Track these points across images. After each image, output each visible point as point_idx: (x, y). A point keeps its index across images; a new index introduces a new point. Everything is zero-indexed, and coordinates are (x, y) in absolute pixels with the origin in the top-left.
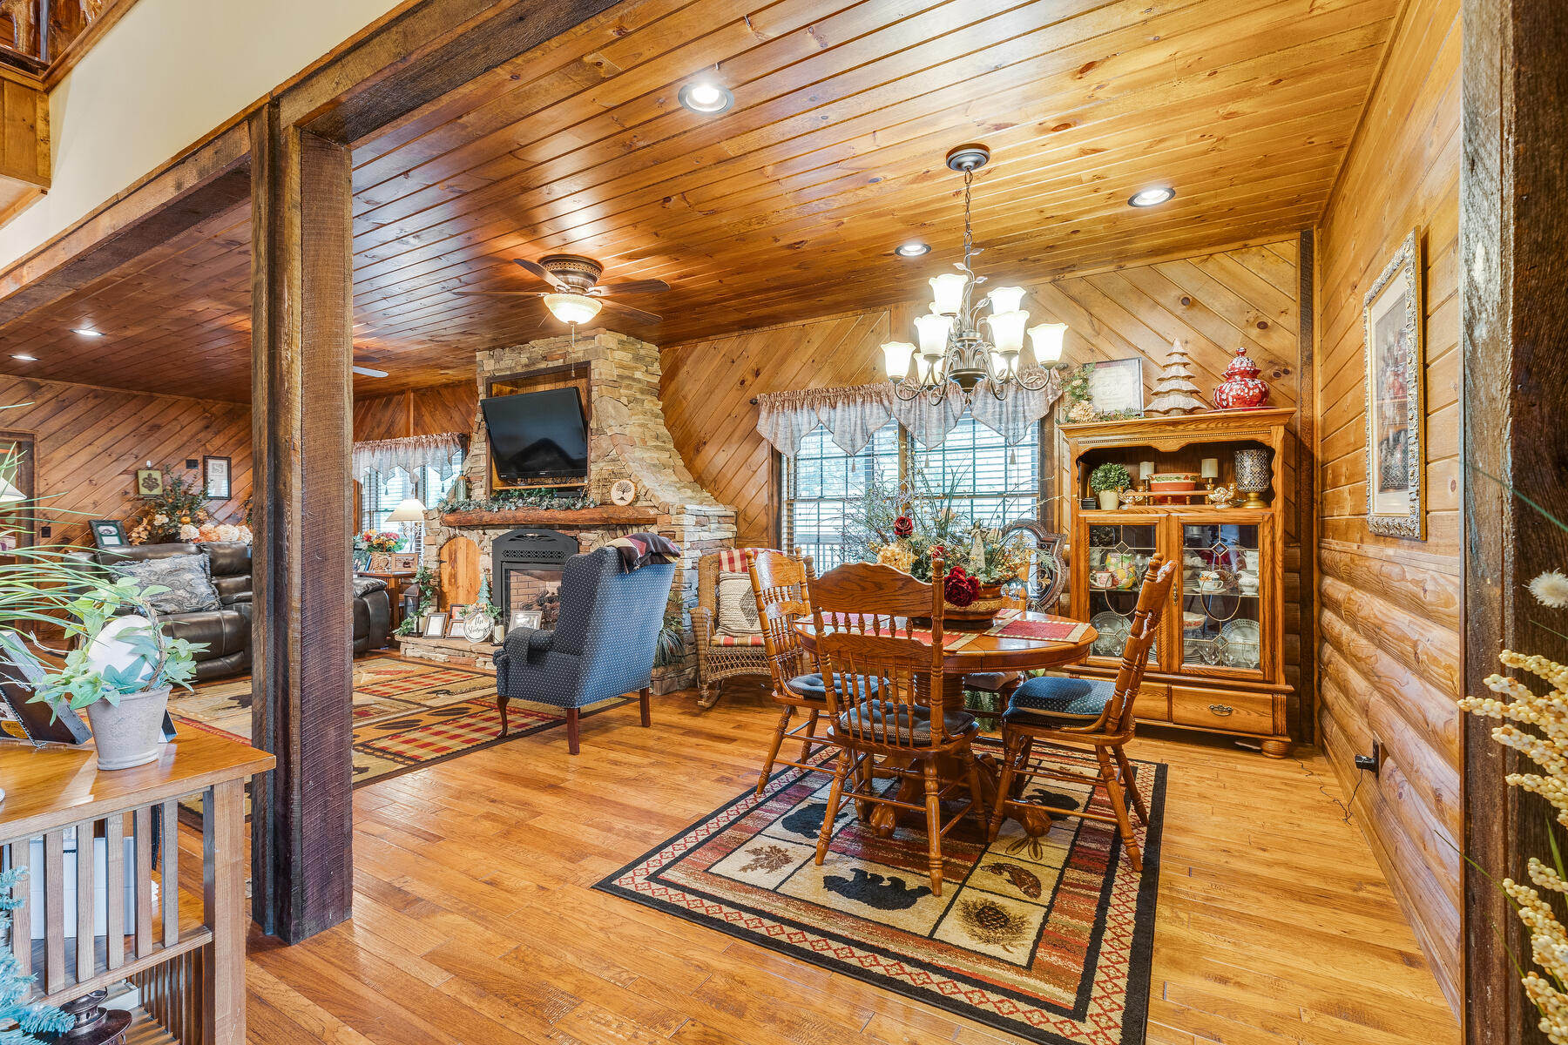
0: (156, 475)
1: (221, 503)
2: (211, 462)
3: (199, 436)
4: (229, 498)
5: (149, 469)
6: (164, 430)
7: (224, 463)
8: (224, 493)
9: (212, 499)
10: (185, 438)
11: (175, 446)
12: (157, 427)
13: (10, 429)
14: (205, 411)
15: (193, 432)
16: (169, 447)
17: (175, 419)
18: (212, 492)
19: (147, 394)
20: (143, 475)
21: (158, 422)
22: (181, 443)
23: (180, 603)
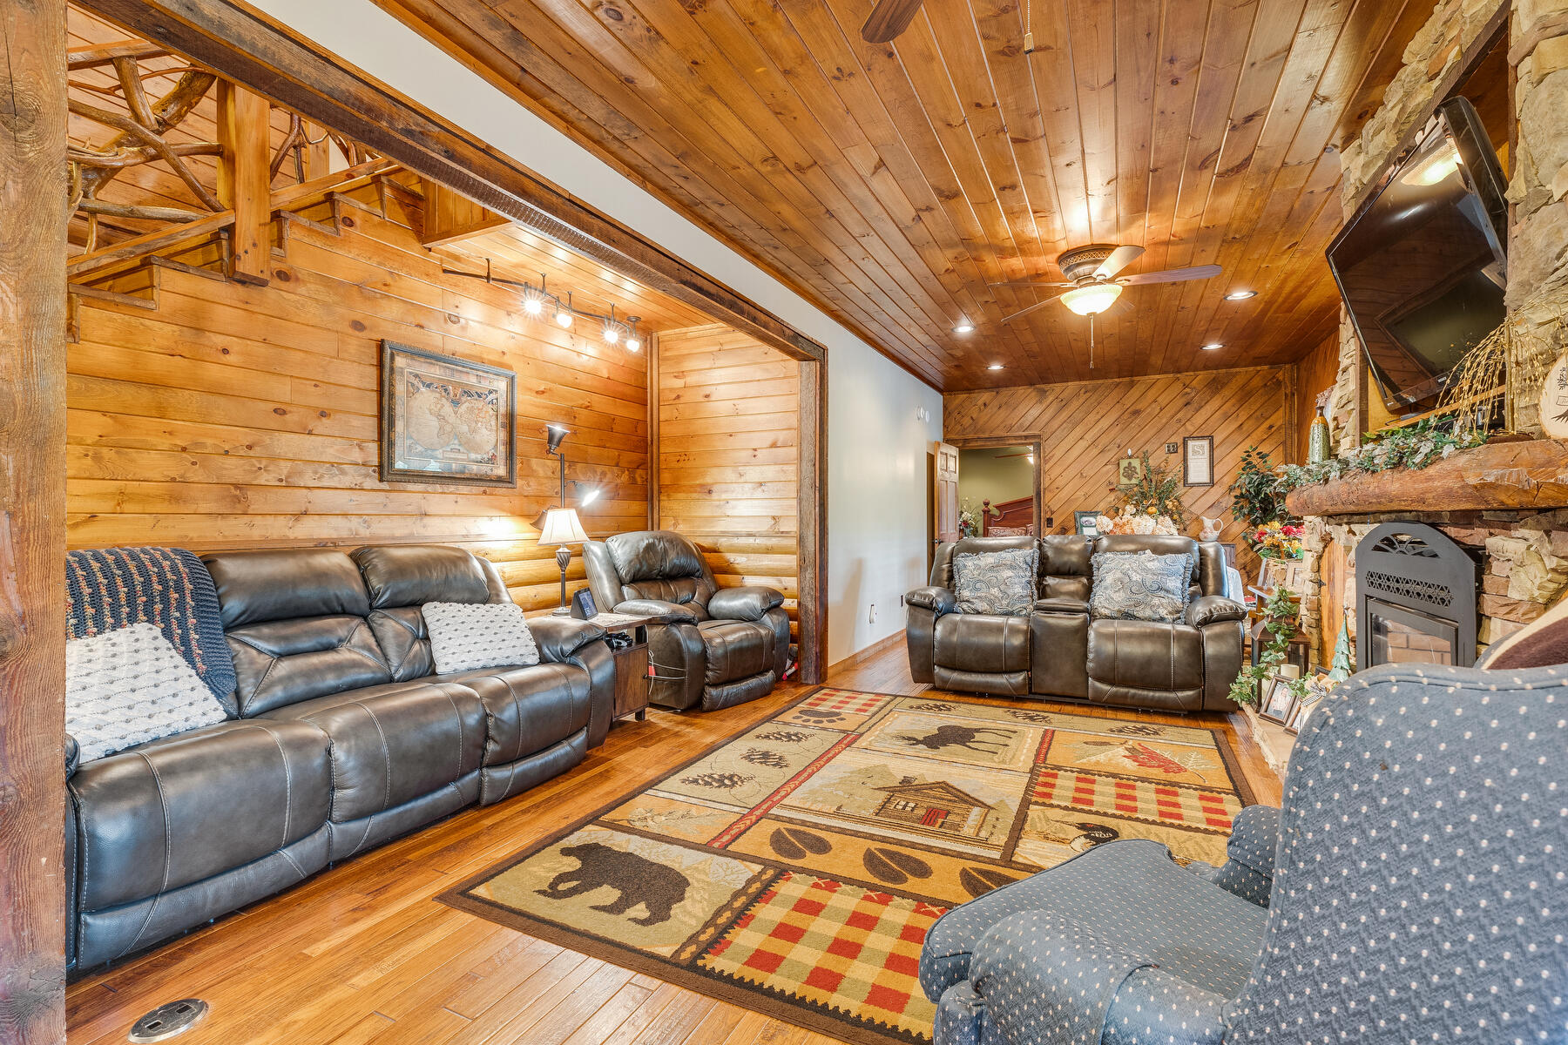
0: (1136, 463)
1: (1202, 489)
2: (1191, 444)
3: (1179, 416)
4: (1212, 483)
5: (1130, 457)
6: (1142, 415)
7: (1206, 443)
8: (1206, 479)
9: (1193, 485)
10: (1164, 421)
11: (1155, 430)
12: (1137, 413)
13: (1025, 433)
14: (1185, 386)
15: (1173, 412)
16: (1150, 431)
17: (1155, 401)
18: (1192, 479)
19: (1127, 379)
20: (1124, 463)
21: (1138, 407)
22: (1160, 426)
23: (991, 603)
